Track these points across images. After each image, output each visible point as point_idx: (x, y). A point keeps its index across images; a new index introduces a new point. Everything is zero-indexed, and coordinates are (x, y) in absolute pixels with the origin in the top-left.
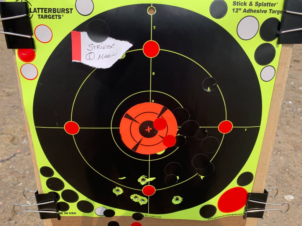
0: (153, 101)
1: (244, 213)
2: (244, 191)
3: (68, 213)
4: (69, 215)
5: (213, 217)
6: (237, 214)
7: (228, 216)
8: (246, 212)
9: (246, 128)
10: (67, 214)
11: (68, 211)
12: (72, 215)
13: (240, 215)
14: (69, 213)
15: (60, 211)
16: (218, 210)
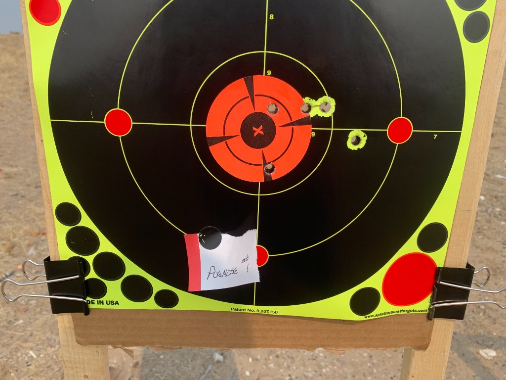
0: (269, 73)
1: (429, 309)
2: (430, 262)
3: (105, 302)
4: (105, 306)
5: (374, 313)
6: (417, 310)
7: (399, 313)
8: (432, 306)
9: (436, 133)
10: (103, 303)
11: (104, 299)
12: (111, 307)
13: (423, 312)
14: (107, 301)
15: (89, 299)
16: (383, 299)
